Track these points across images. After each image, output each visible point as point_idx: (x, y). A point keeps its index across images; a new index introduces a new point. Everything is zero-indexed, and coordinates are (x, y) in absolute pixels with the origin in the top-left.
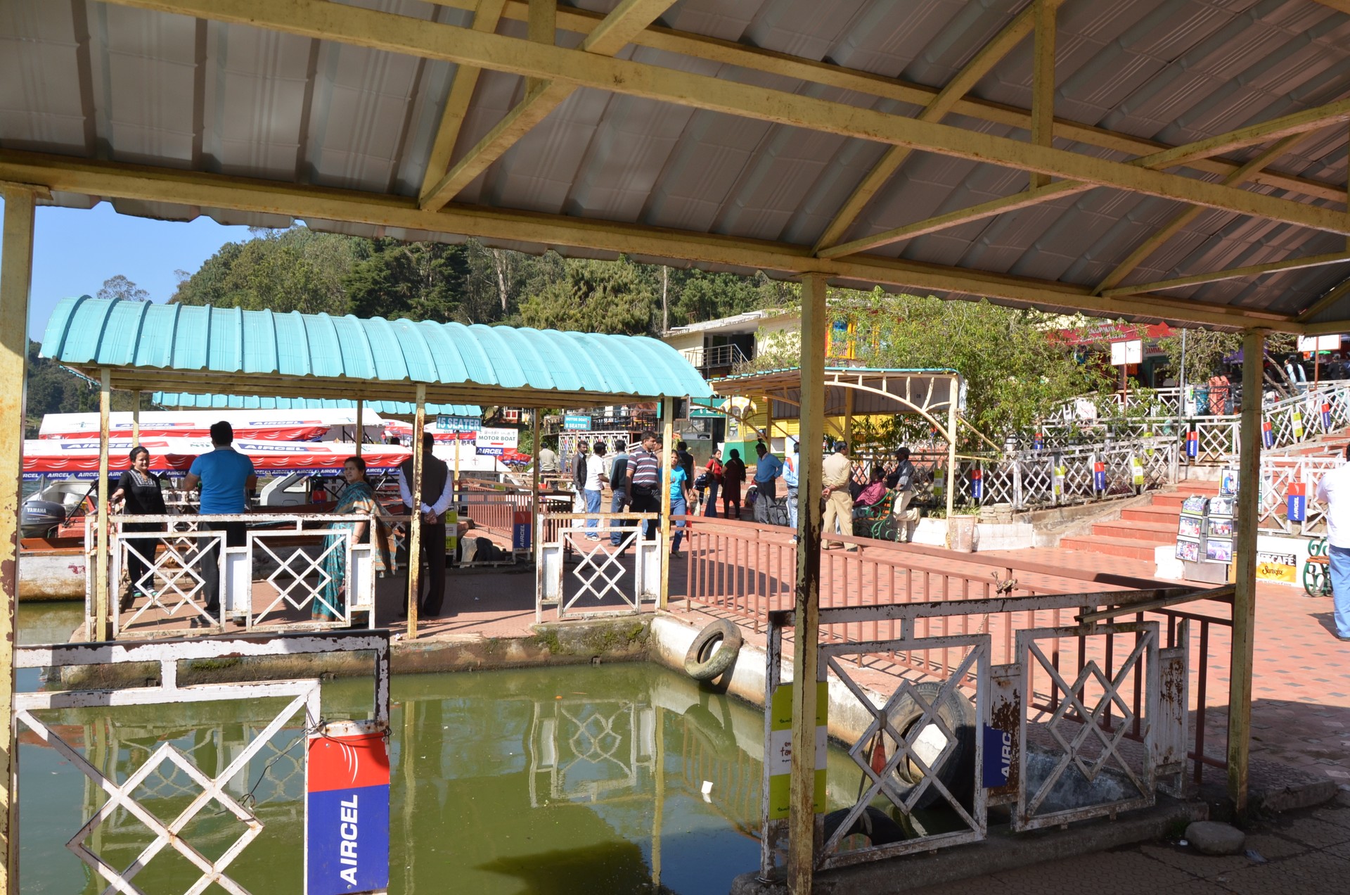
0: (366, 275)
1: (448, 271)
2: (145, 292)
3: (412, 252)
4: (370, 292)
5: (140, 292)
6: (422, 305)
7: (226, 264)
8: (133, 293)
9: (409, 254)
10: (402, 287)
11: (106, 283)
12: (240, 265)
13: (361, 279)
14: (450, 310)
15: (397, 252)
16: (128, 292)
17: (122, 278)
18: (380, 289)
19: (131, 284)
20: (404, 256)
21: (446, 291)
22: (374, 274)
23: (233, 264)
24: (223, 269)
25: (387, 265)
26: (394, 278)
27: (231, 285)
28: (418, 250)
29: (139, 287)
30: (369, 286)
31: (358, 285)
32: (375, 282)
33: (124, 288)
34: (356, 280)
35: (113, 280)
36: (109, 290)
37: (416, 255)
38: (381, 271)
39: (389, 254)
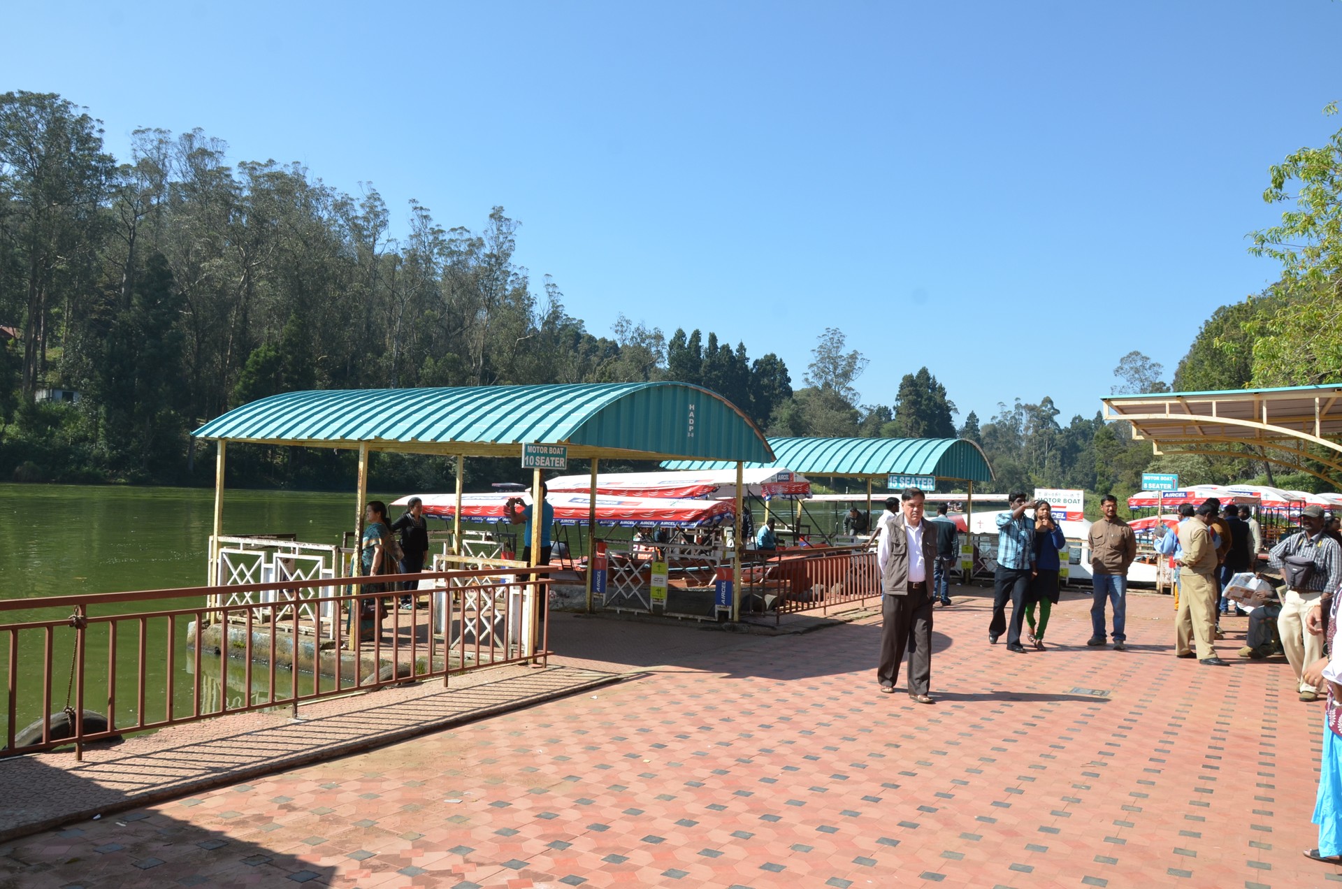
5: (1154, 365)
8: (1147, 366)
11: (1122, 360)
16: (1143, 366)
17: (1137, 353)
19: (1145, 359)
29: (1153, 361)
33: (1139, 363)
35: (1128, 357)
36: (1124, 366)
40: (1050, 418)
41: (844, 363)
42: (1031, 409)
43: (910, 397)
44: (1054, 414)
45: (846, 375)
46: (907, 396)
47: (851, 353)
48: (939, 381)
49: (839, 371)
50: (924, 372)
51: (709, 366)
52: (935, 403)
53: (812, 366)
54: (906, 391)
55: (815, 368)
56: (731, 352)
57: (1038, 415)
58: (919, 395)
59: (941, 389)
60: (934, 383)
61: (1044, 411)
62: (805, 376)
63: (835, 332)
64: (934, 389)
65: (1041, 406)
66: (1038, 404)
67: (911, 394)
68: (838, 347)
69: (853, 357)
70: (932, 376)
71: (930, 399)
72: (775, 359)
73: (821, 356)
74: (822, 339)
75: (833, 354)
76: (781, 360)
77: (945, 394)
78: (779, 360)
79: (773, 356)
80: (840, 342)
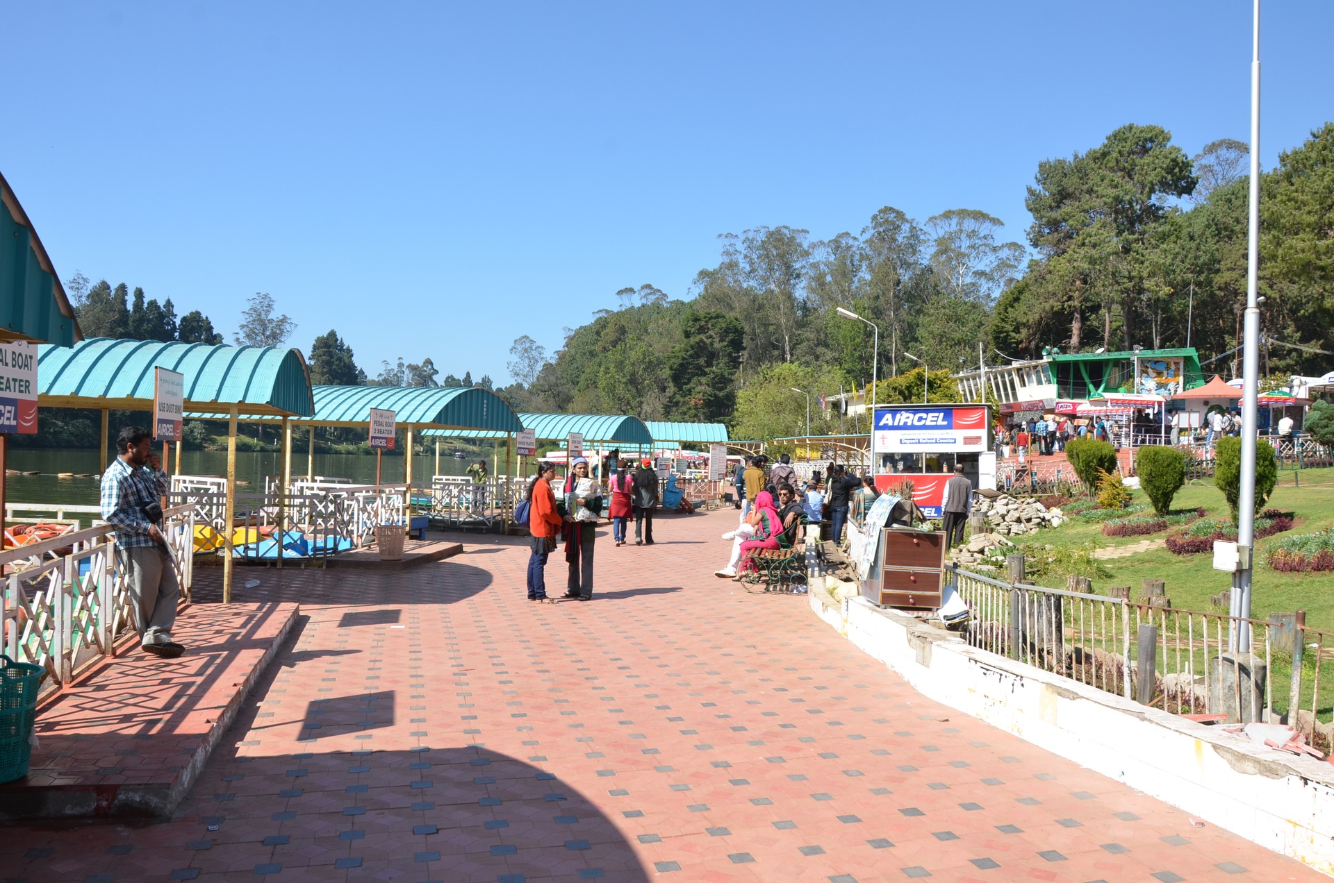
0: (678, 354)
1: (730, 349)
2: (542, 347)
3: (707, 338)
4: (681, 365)
5: (539, 347)
6: (713, 372)
7: (598, 333)
8: (534, 348)
9: (705, 340)
10: (702, 361)
11: (516, 341)
12: (607, 334)
13: (675, 357)
14: (732, 374)
15: (697, 338)
17: (526, 337)
18: (687, 363)
19: (533, 342)
20: (702, 341)
21: (728, 363)
22: (683, 354)
23: (602, 333)
24: (595, 337)
25: (692, 347)
26: (696, 355)
27: (600, 348)
28: (711, 337)
29: (538, 344)
30: (680, 361)
31: (673, 360)
32: (684, 359)
33: (528, 345)
34: (672, 357)
35: (520, 339)
36: (518, 347)
37: (709, 340)
38: (687, 351)
39: (693, 340)
40: (430, 377)
41: (274, 325)
42: (413, 368)
43: (324, 358)
44: (433, 374)
46: (321, 356)
47: (281, 318)
48: (346, 344)
50: (332, 334)
51: (137, 321)
52: (345, 363)
53: (243, 327)
54: (320, 351)
55: (245, 329)
56: (159, 307)
57: (420, 374)
58: (331, 355)
59: (349, 351)
60: (342, 345)
61: (425, 371)
62: (236, 336)
63: (266, 296)
64: (341, 349)
65: (423, 367)
66: (420, 364)
67: (324, 355)
68: (268, 311)
69: (284, 320)
70: (339, 338)
71: (340, 359)
72: (200, 317)
73: (251, 319)
74: (253, 301)
75: (263, 317)
76: (207, 318)
77: (352, 356)
78: (204, 318)
79: (198, 313)
80: (269, 306)
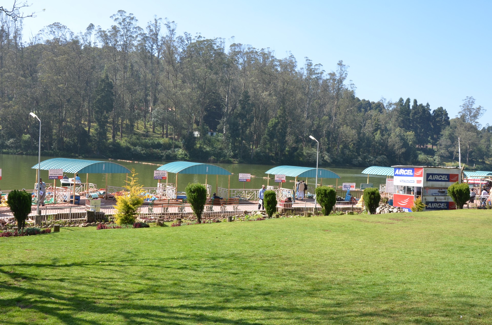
41: (474, 111)
45: (475, 116)
47: (478, 107)
49: (472, 114)
51: (414, 113)
55: (461, 113)
56: (423, 107)
63: (471, 98)
68: (472, 105)
73: (464, 109)
74: (465, 101)
75: (470, 107)
78: (444, 110)
79: (442, 108)
80: (473, 102)
